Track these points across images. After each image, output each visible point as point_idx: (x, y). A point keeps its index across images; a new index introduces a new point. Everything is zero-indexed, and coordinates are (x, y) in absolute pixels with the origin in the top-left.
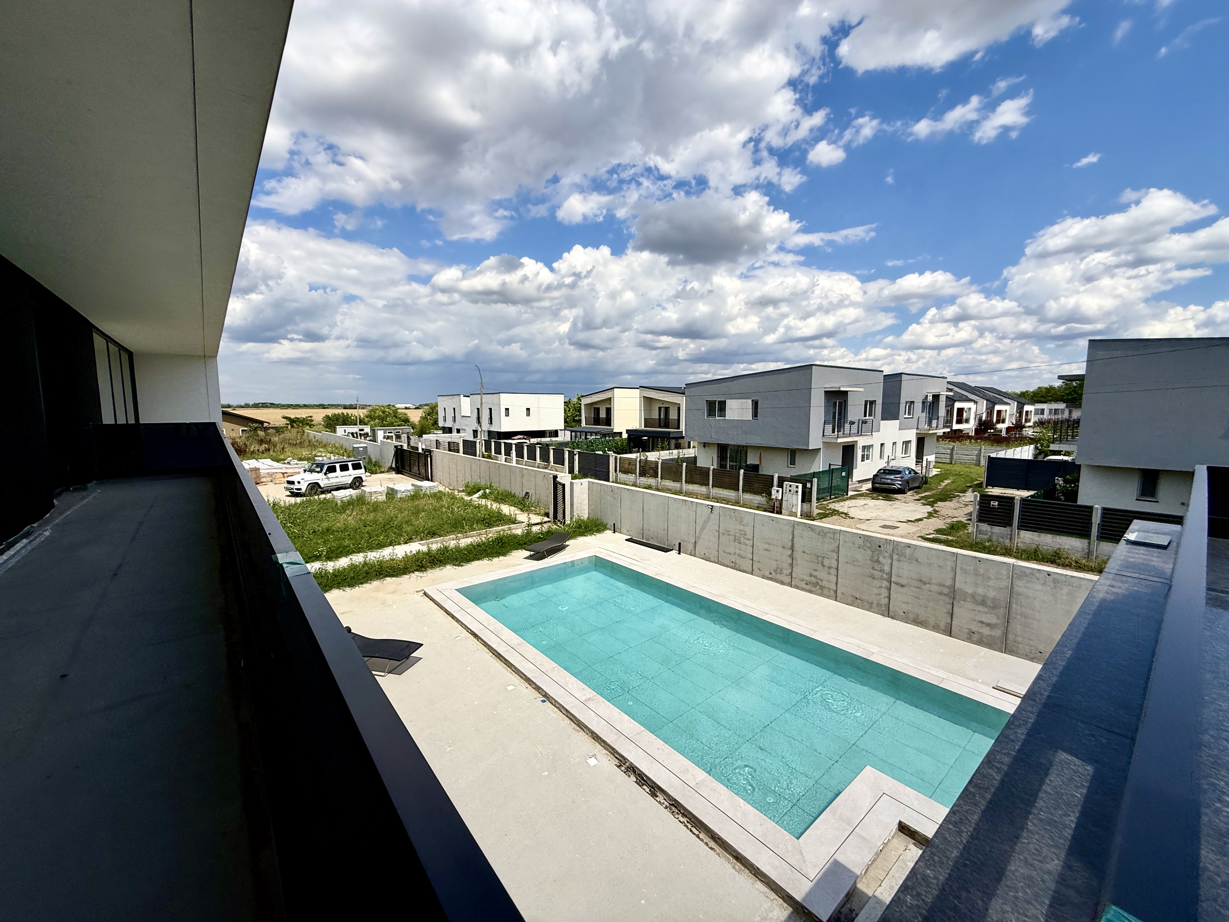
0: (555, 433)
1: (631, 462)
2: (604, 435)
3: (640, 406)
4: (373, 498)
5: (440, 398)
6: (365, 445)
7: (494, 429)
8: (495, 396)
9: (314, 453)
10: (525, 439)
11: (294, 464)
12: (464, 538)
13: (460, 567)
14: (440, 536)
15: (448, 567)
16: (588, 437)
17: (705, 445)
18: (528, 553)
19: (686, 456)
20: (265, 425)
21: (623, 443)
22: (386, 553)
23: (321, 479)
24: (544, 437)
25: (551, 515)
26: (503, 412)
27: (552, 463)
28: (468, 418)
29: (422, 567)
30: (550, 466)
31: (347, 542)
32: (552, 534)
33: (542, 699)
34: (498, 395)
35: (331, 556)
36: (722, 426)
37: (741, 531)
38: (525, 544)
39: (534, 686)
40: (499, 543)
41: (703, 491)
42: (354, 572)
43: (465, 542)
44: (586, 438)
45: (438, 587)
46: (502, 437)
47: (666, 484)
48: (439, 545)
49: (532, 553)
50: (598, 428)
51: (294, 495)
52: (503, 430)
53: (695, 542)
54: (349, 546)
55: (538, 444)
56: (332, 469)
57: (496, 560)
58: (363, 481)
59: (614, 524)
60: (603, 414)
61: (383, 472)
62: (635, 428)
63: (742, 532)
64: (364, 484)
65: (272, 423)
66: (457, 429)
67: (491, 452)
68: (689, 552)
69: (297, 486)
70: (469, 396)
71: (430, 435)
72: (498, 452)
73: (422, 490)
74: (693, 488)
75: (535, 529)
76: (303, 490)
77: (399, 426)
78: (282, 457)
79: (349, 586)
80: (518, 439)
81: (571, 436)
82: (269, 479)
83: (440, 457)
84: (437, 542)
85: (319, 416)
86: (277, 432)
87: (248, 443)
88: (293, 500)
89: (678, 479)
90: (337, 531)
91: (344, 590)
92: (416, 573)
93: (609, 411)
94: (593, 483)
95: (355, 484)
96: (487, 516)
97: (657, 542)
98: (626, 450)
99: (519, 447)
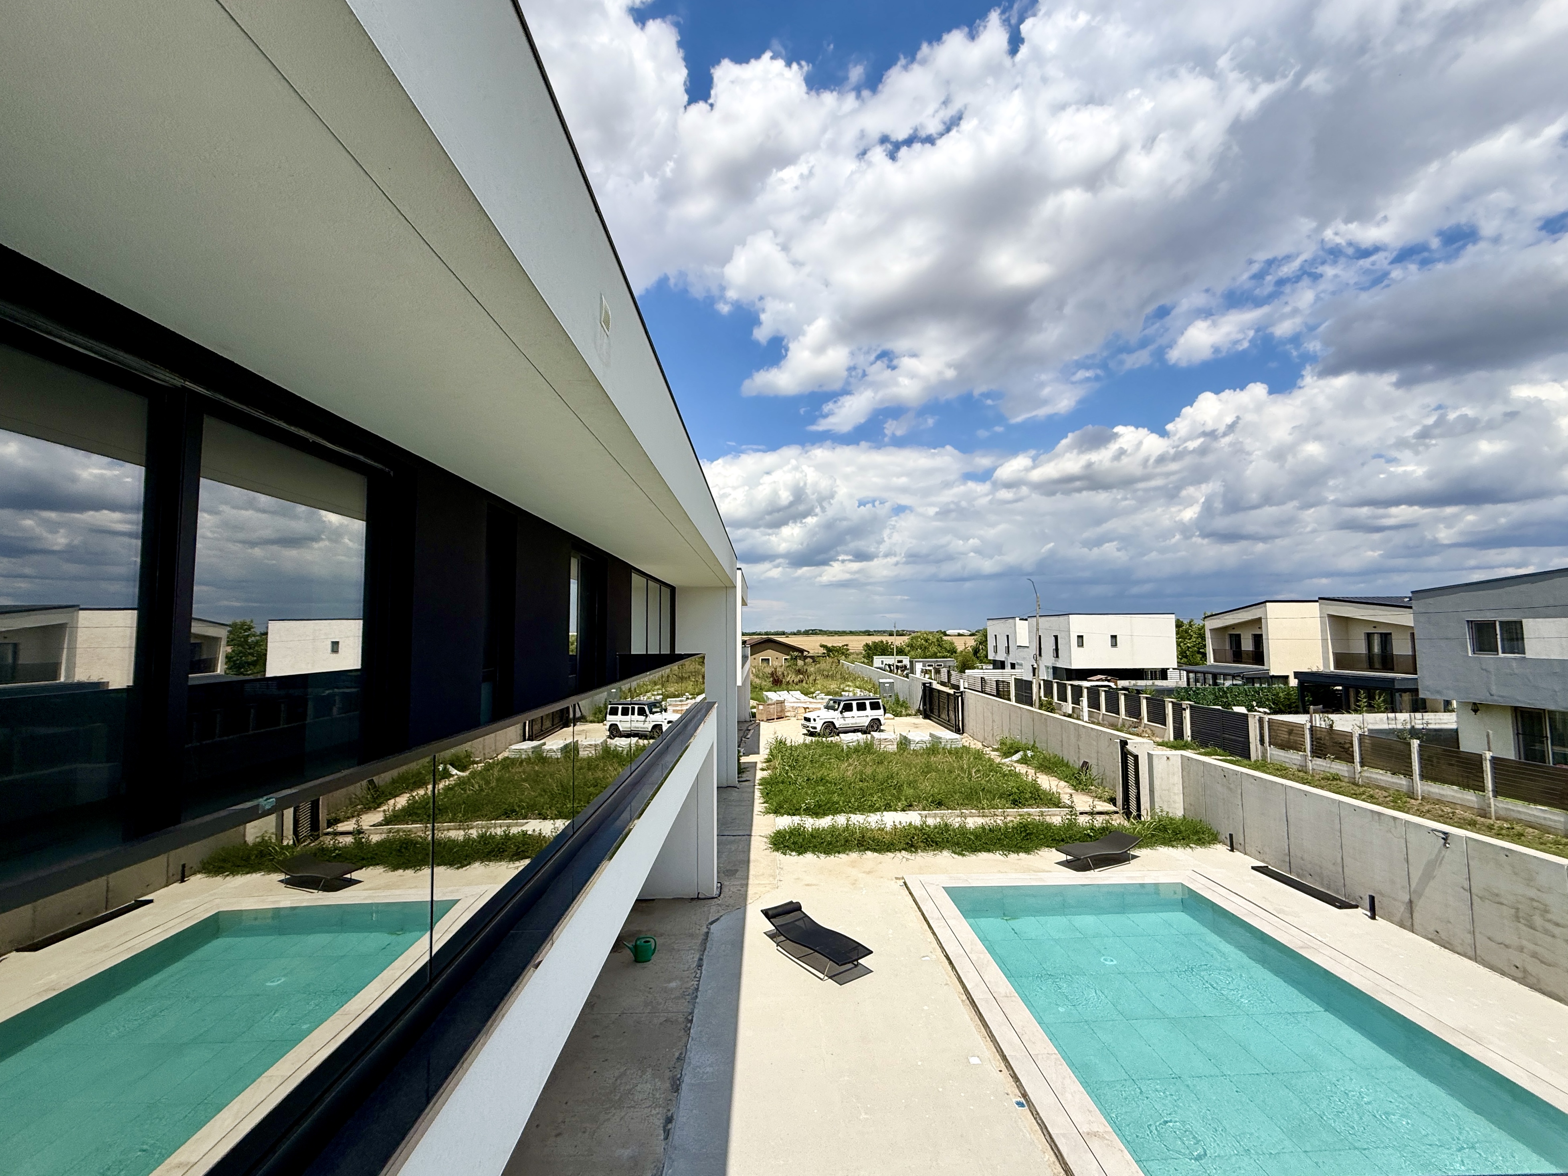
0: (1163, 674)
1: (1293, 729)
2: (1251, 680)
3: (1323, 631)
4: (882, 746)
5: (991, 622)
6: (892, 681)
7: (1062, 664)
8: (1061, 618)
9: (842, 687)
10: (1109, 681)
11: (820, 699)
12: (978, 816)
13: (960, 857)
14: (948, 809)
15: (946, 853)
16: (1218, 681)
17: (1476, 708)
18: (1063, 857)
19: (1430, 726)
20: (805, 653)
21: (1288, 694)
22: (873, 820)
23: (835, 716)
24: (1142, 679)
25: (1120, 802)
26: (1074, 641)
27: (1145, 720)
28: (1026, 649)
29: (912, 846)
30: (1143, 725)
31: (835, 798)
32: (1110, 832)
33: (1019, 1099)
34: (1066, 617)
35: (817, 811)
36: (1516, 671)
37: (1532, 899)
38: (1063, 840)
39: (1012, 1073)
40: (1021, 832)
41: (1468, 800)
42: (832, 835)
43: (974, 821)
44: (1215, 684)
45: (921, 877)
46: (1074, 676)
47: (1374, 776)
48: (938, 820)
49: (1069, 858)
50: (1237, 668)
51: (812, 734)
52: (1073, 667)
53: (1411, 902)
54: (838, 803)
55: (1124, 689)
56: (848, 708)
57: (1013, 856)
58: (881, 725)
59: (1231, 835)
60: (1247, 645)
61: (910, 715)
62: (1315, 669)
63: (1535, 904)
64: (882, 728)
65: (811, 652)
66: (1011, 664)
67: (1052, 698)
68: (1397, 919)
69: (812, 724)
70: (1026, 620)
71: (976, 671)
72: (1063, 698)
73: (941, 743)
74: (1442, 792)
75: (1083, 820)
76: (818, 730)
77: (943, 657)
78: (812, 690)
79: (825, 853)
80: (1097, 680)
81: (1188, 679)
82: (793, 714)
83: (973, 700)
84: (935, 816)
85: (857, 644)
86: (813, 662)
87: (785, 673)
88: (809, 739)
89: (1402, 767)
90: (831, 783)
91: (818, 857)
92: (903, 852)
93: (1258, 640)
94: (1189, 759)
95: (872, 727)
96: (1015, 790)
97: (1322, 885)
98: (1297, 707)
99: (1094, 693)
